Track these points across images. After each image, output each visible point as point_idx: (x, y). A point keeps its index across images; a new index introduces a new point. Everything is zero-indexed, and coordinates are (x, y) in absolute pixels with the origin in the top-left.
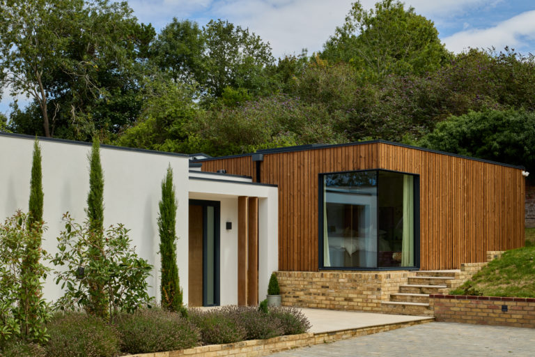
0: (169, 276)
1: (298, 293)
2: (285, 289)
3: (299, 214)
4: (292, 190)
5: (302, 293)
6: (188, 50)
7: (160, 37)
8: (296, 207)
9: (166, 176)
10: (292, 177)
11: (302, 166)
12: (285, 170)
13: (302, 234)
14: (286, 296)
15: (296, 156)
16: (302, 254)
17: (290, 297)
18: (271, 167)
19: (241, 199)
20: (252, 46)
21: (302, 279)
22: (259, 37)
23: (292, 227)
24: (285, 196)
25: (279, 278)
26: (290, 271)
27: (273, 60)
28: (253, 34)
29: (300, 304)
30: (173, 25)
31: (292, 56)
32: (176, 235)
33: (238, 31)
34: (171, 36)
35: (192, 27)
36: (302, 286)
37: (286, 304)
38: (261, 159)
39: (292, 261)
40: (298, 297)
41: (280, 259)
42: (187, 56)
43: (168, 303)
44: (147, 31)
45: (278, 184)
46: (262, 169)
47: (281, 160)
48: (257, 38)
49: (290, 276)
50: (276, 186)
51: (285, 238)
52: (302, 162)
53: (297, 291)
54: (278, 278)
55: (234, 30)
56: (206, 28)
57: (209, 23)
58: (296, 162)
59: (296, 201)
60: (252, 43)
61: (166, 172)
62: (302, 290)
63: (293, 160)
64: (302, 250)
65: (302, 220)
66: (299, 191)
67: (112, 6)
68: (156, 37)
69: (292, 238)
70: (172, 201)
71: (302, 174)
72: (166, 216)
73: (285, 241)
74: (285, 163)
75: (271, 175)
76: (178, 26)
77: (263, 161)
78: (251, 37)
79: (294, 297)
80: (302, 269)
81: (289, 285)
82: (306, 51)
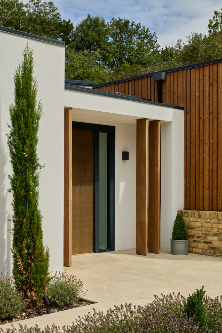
0: (24, 230)
1: (210, 238)
2: (193, 232)
3: (211, 141)
4: (201, 112)
5: (215, 238)
6: (97, 37)
7: (77, 29)
8: (207, 132)
9: (21, 63)
10: (201, 97)
11: (215, 83)
12: (193, 89)
13: (215, 167)
14: (194, 241)
15: (207, 70)
16: (215, 190)
17: (200, 242)
18: (176, 87)
19: (141, 122)
20: (143, 36)
21: (216, 221)
22: (148, 29)
23: (201, 157)
24: (193, 120)
25: (186, 219)
26: (199, 210)
27: (158, 46)
28: (144, 27)
29: (212, 251)
30: (87, 20)
31: (171, 47)
32: (39, 162)
33: (132, 25)
34: (85, 27)
35: (100, 22)
36: (216, 230)
37: (194, 250)
38: (163, 77)
39: (201, 197)
40: (210, 243)
41: (185, 196)
42: (96, 41)
43: (22, 274)
44: (67, 25)
45: (184, 106)
46: (164, 90)
47: (188, 77)
48: (146, 29)
49: (200, 216)
50: (181, 108)
51: (193, 170)
52: (215, 78)
53: (209, 235)
54: (184, 218)
55: (130, 24)
56: (110, 23)
57: (112, 20)
58: (207, 78)
59: (207, 125)
60: (142, 33)
61: (23, 58)
62: (215, 235)
63: (204, 76)
64: (215, 185)
65: (215, 148)
66: (211, 113)
67: (42, 6)
68: (75, 29)
69: (201, 171)
70: (30, 105)
71: (215, 93)
72: (20, 129)
73: (193, 175)
74: (193, 81)
75: (176, 96)
76: (91, 21)
77: (165, 81)
78: (142, 29)
79: (205, 242)
80: (215, 208)
81: (199, 227)
82: (181, 41)
